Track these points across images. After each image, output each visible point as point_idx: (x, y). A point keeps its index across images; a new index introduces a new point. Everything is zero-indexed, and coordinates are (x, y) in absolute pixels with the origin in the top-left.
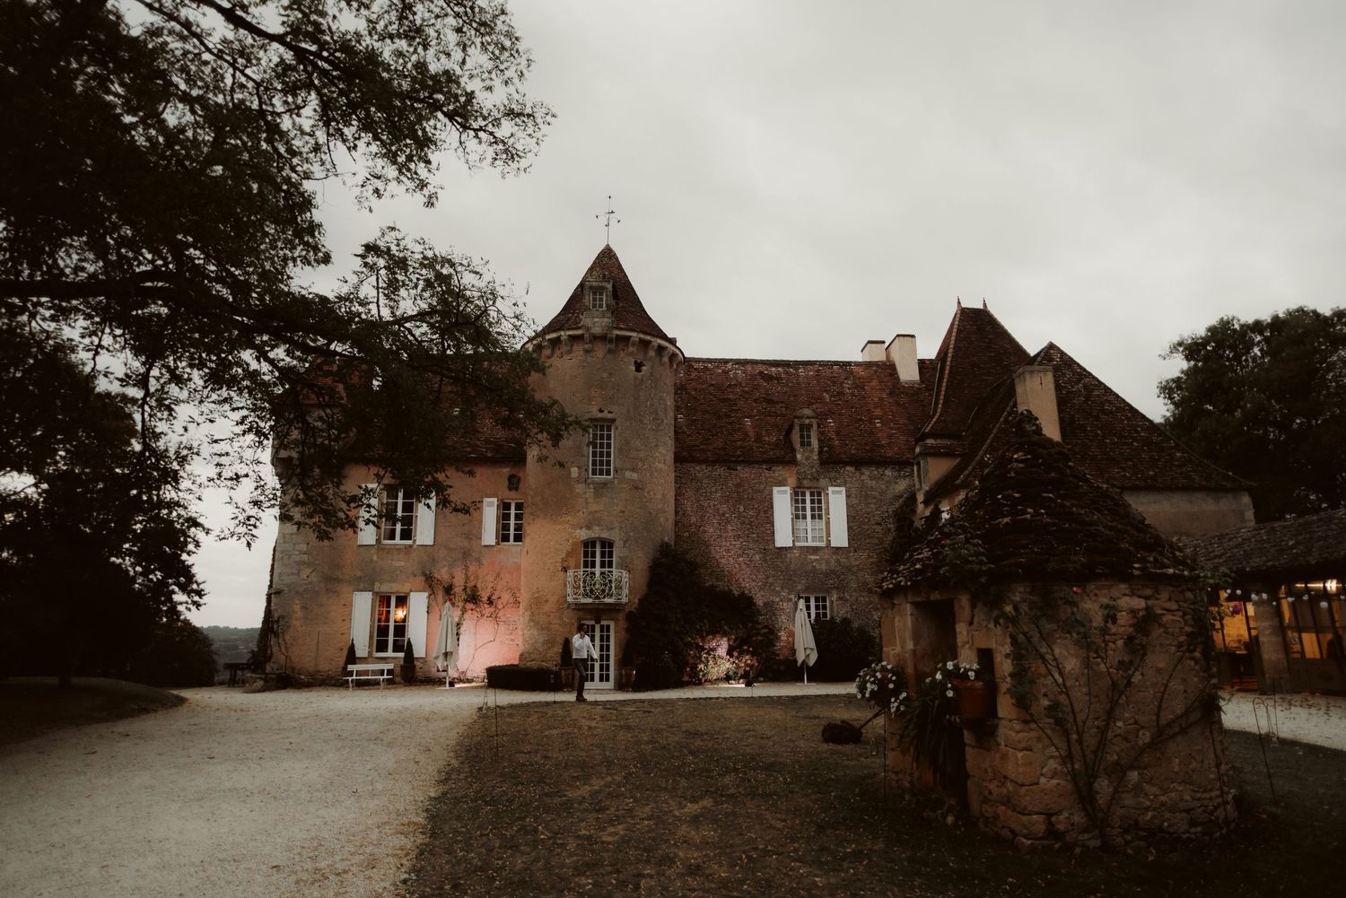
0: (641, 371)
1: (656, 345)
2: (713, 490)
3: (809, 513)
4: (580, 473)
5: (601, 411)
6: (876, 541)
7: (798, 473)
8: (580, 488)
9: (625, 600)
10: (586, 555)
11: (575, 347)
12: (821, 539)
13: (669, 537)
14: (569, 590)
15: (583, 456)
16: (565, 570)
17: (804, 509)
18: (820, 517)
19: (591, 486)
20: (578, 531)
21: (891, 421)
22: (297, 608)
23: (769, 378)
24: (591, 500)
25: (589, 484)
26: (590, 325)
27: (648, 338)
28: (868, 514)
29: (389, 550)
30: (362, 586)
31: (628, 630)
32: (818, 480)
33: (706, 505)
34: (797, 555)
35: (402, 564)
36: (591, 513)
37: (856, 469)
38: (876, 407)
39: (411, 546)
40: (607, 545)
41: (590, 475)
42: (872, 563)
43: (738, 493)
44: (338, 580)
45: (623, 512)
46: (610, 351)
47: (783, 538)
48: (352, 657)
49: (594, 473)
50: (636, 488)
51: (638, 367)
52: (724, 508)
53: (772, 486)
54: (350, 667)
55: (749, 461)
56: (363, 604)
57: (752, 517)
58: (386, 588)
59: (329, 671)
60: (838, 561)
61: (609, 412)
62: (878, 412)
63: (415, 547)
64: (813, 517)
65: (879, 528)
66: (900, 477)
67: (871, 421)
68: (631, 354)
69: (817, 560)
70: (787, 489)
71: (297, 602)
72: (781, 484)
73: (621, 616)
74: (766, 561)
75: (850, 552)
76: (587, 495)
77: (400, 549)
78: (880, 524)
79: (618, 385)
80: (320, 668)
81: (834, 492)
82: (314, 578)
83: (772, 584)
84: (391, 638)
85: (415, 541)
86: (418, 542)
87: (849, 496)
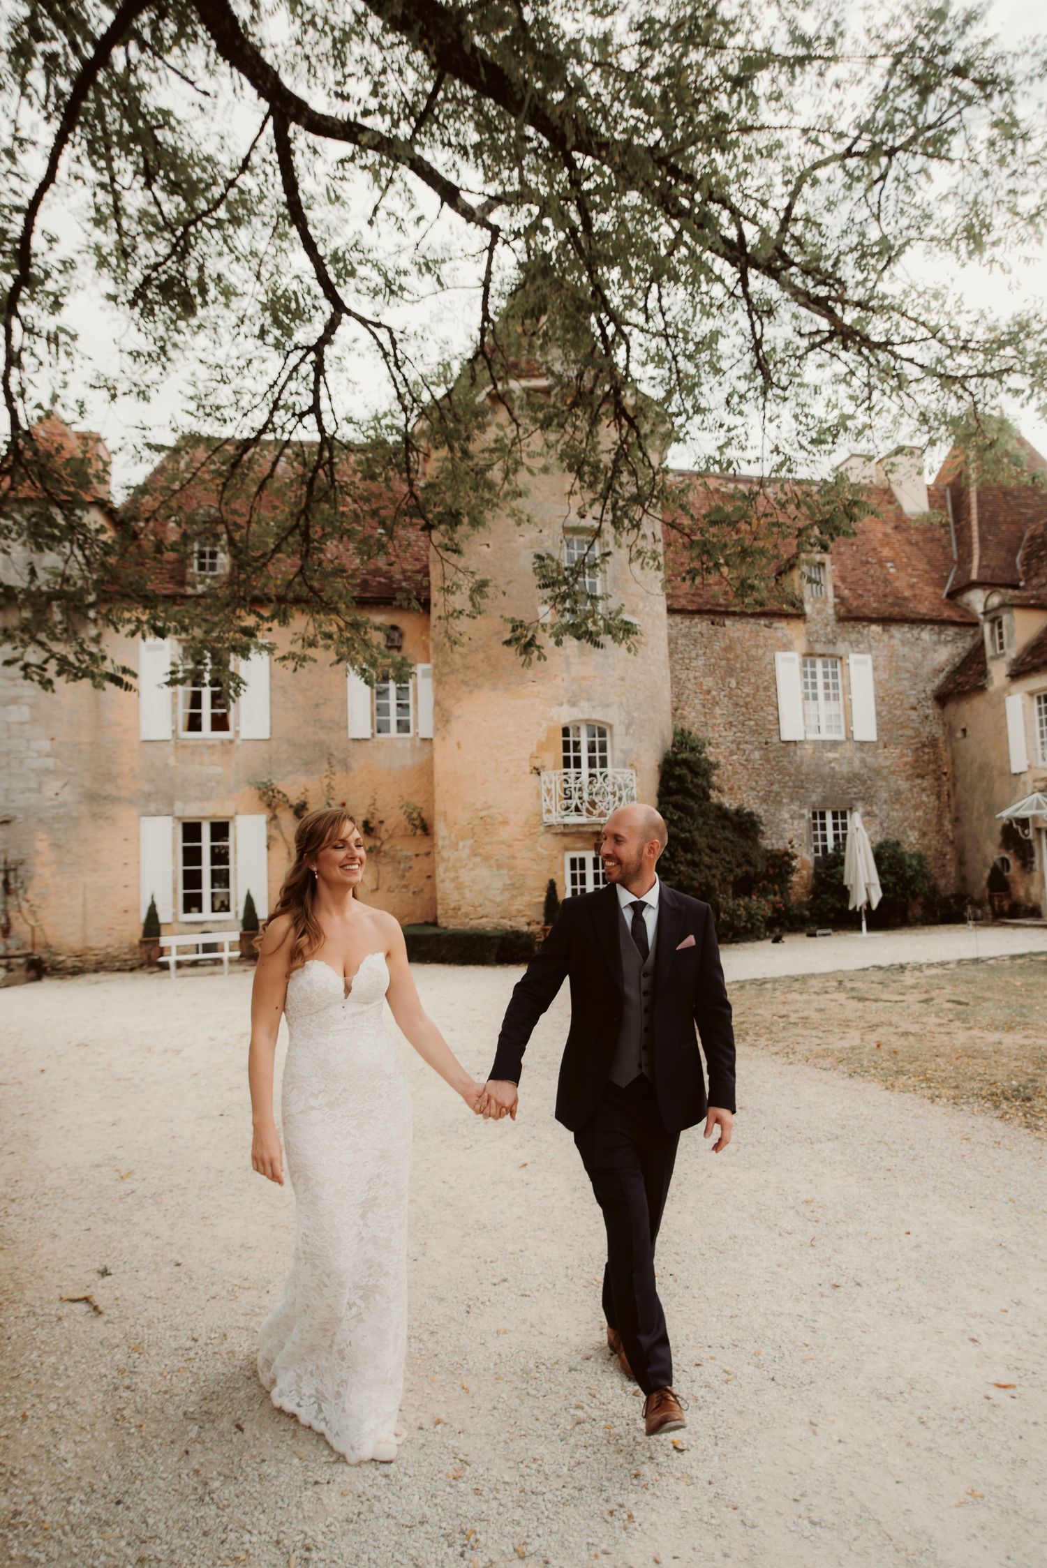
2: (693, 654)
3: (821, 691)
5: (582, 515)
6: (911, 733)
7: (808, 633)
10: (567, 748)
12: (839, 729)
14: (550, 804)
16: (538, 772)
17: (816, 686)
20: (557, 708)
21: (908, 565)
22: (43, 845)
24: (574, 660)
28: (900, 693)
29: (194, 749)
30: (153, 807)
32: (834, 644)
33: (683, 677)
34: (810, 751)
35: (219, 770)
36: (574, 680)
37: (884, 630)
38: (883, 546)
39: (231, 742)
40: (599, 732)
42: (906, 764)
43: (728, 660)
44: (114, 799)
45: (622, 679)
47: (792, 727)
52: (709, 682)
53: (773, 651)
54: (165, 942)
56: (155, 838)
57: (748, 695)
58: (192, 811)
59: (108, 946)
60: (863, 761)
61: (594, 517)
62: (886, 552)
63: (238, 742)
64: (827, 697)
65: (914, 715)
66: (939, 642)
67: (881, 563)
69: (835, 759)
70: (795, 656)
71: (43, 836)
72: (786, 647)
74: (768, 761)
75: (877, 748)
76: (568, 652)
77: (214, 746)
78: (914, 709)
80: (93, 944)
81: (856, 662)
82: (68, 795)
83: (778, 794)
84: (208, 891)
85: (237, 733)
86: (243, 735)
87: (875, 669)
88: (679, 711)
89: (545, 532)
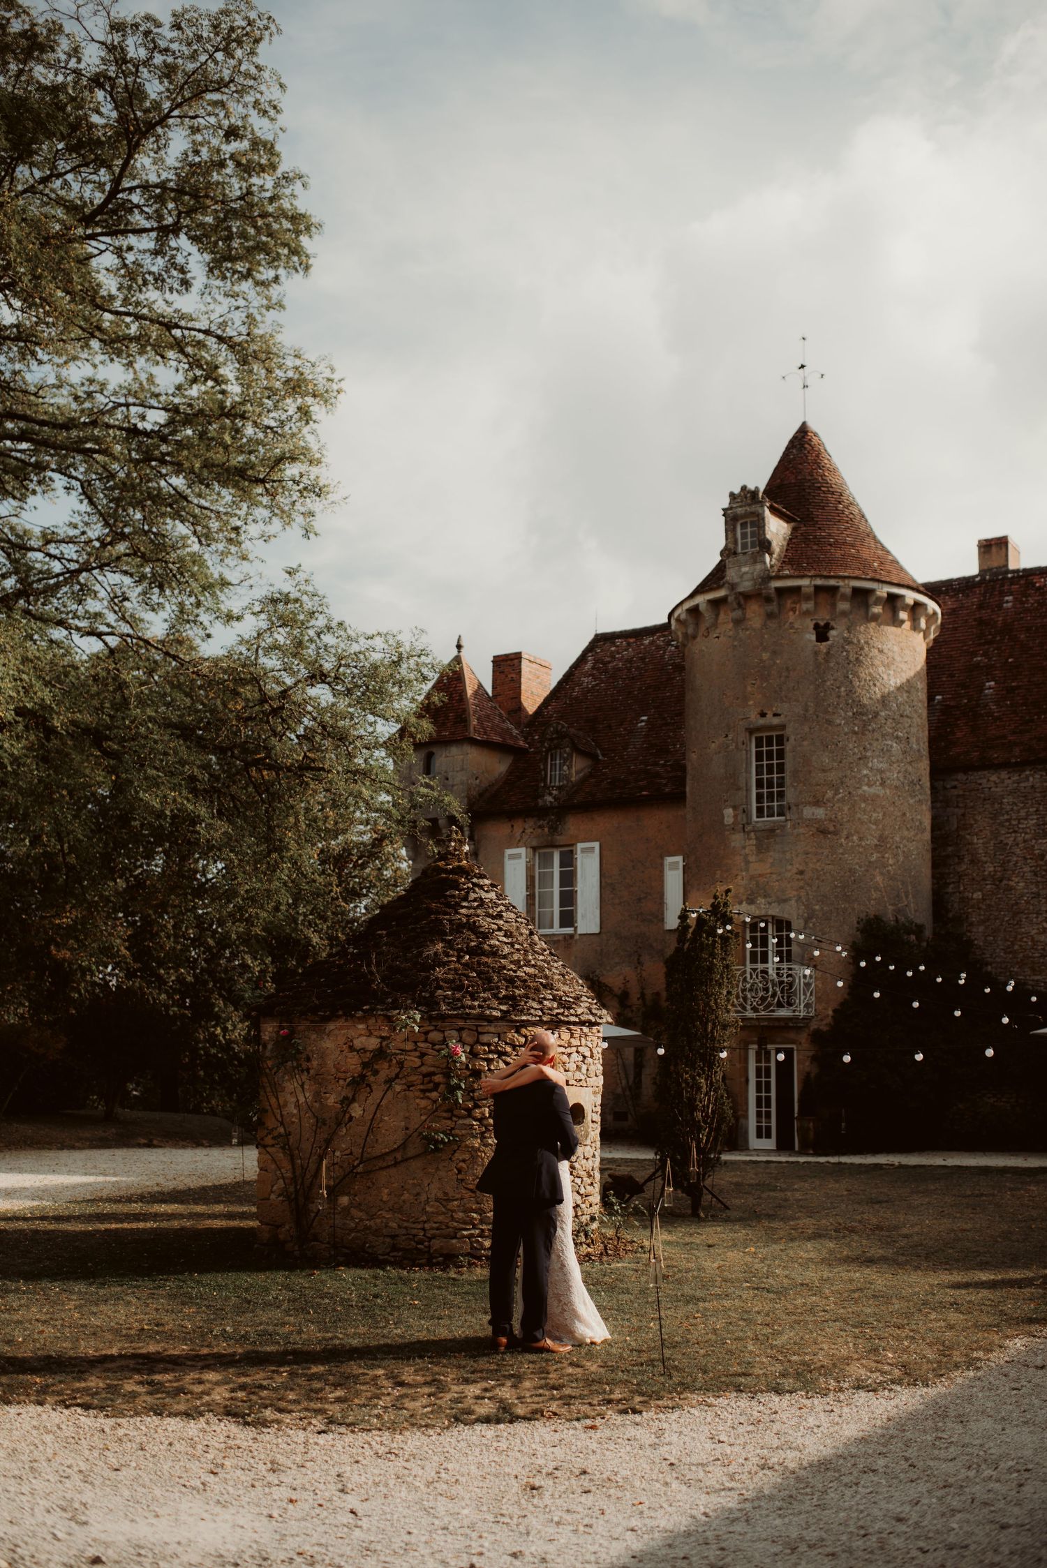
0: (827, 639)
1: (848, 591)
4: (735, 816)
5: (763, 715)
8: (737, 840)
9: (806, 1013)
10: (752, 942)
11: (722, 616)
15: (739, 789)
19: (752, 835)
24: (752, 858)
25: (749, 833)
26: (736, 580)
27: (832, 582)
31: (816, 1059)
33: (1011, 842)
36: (752, 878)
39: (571, 936)
40: (783, 925)
41: (754, 818)
45: (801, 873)
46: (770, 616)
49: (760, 812)
50: (824, 832)
51: (822, 633)
61: (775, 715)
63: (577, 937)
68: (807, 613)
73: (803, 1037)
76: (747, 851)
79: (787, 669)
85: (576, 928)
86: (580, 931)
88: (1005, 882)
89: (730, 737)
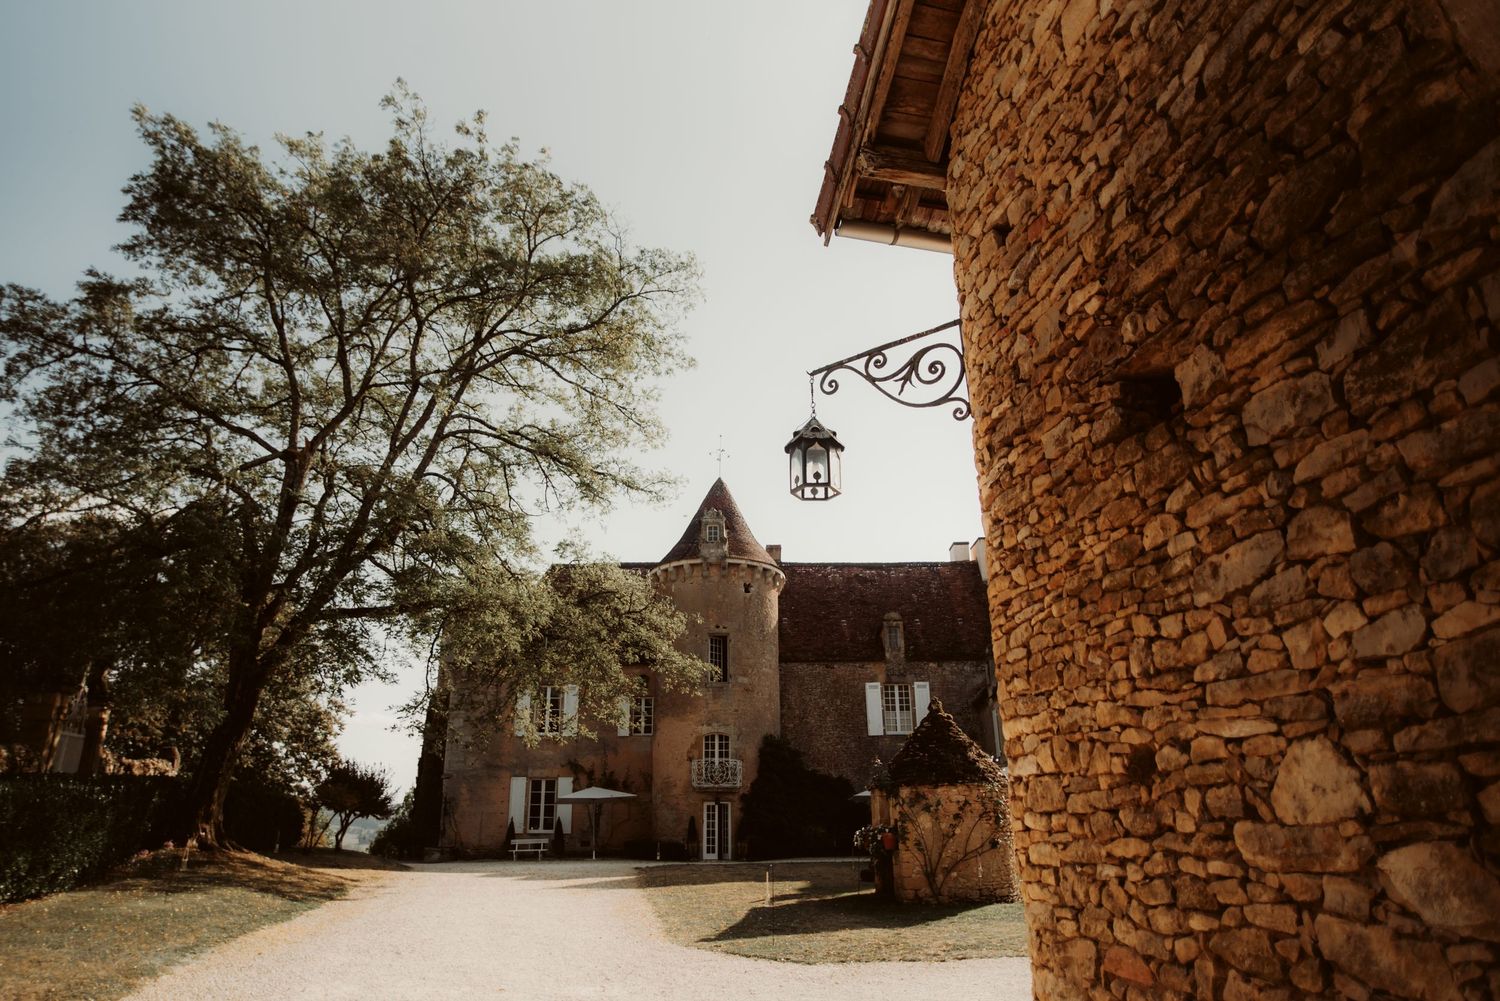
0: (749, 591)
1: (762, 569)
2: (815, 685)
3: (897, 705)
5: (718, 626)
7: (887, 670)
9: (739, 785)
10: (707, 746)
11: (696, 572)
12: (909, 728)
13: (775, 730)
14: (694, 777)
16: (690, 759)
17: (893, 701)
18: (908, 709)
19: (711, 689)
20: (700, 727)
21: (971, 620)
22: (464, 791)
23: (864, 580)
24: (710, 701)
25: (708, 688)
26: (708, 554)
27: (756, 563)
30: (518, 772)
31: (741, 809)
32: (905, 676)
33: (808, 699)
34: (888, 742)
35: (552, 753)
36: (710, 712)
37: (938, 665)
38: (958, 607)
40: (724, 738)
43: (835, 688)
44: (499, 767)
45: (737, 711)
46: (723, 576)
47: (875, 727)
48: (511, 832)
50: (746, 690)
51: (747, 588)
52: (823, 702)
53: (865, 682)
54: (513, 842)
55: (844, 657)
56: (519, 787)
57: (847, 709)
58: (537, 773)
59: (490, 846)
61: (724, 628)
62: (960, 610)
63: (561, 740)
64: (901, 709)
67: (954, 619)
68: (742, 577)
70: (878, 684)
71: (464, 785)
72: (873, 679)
73: (736, 798)
74: (859, 748)
76: (707, 697)
78: (961, 714)
79: (730, 604)
80: (483, 843)
81: (918, 686)
82: (477, 765)
83: (866, 768)
84: (542, 817)
86: (563, 735)
87: (932, 690)
89: (698, 637)
